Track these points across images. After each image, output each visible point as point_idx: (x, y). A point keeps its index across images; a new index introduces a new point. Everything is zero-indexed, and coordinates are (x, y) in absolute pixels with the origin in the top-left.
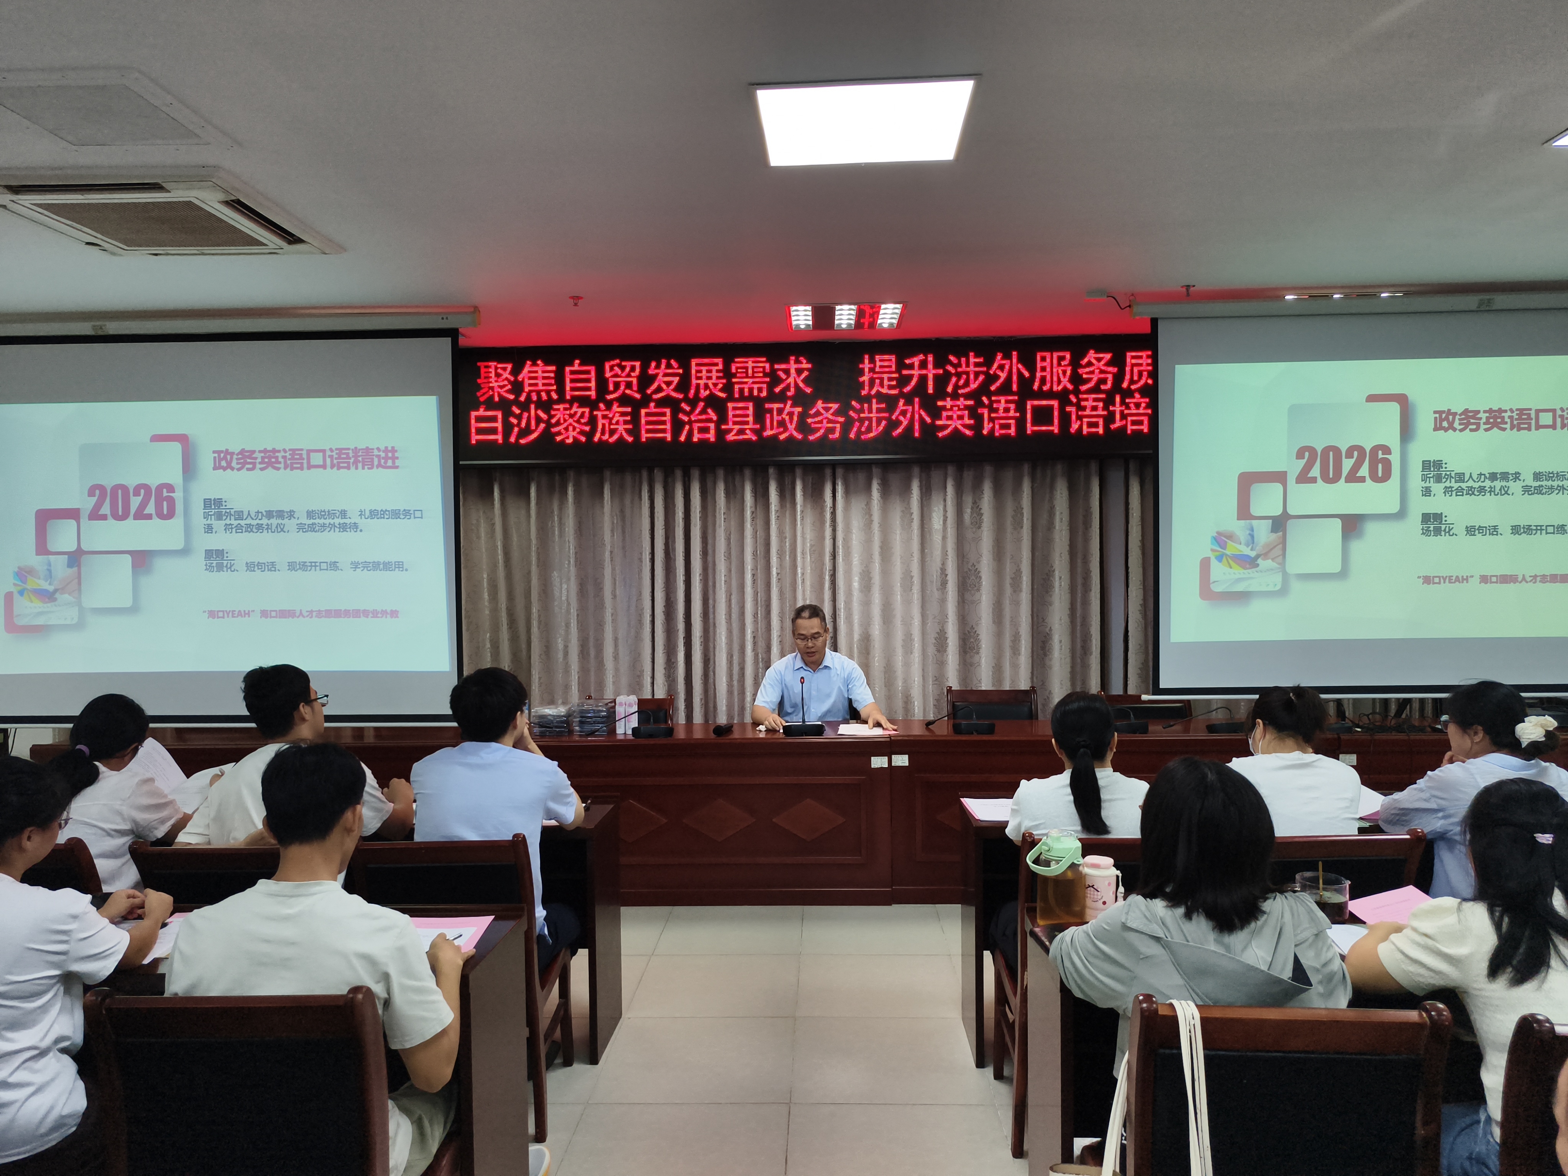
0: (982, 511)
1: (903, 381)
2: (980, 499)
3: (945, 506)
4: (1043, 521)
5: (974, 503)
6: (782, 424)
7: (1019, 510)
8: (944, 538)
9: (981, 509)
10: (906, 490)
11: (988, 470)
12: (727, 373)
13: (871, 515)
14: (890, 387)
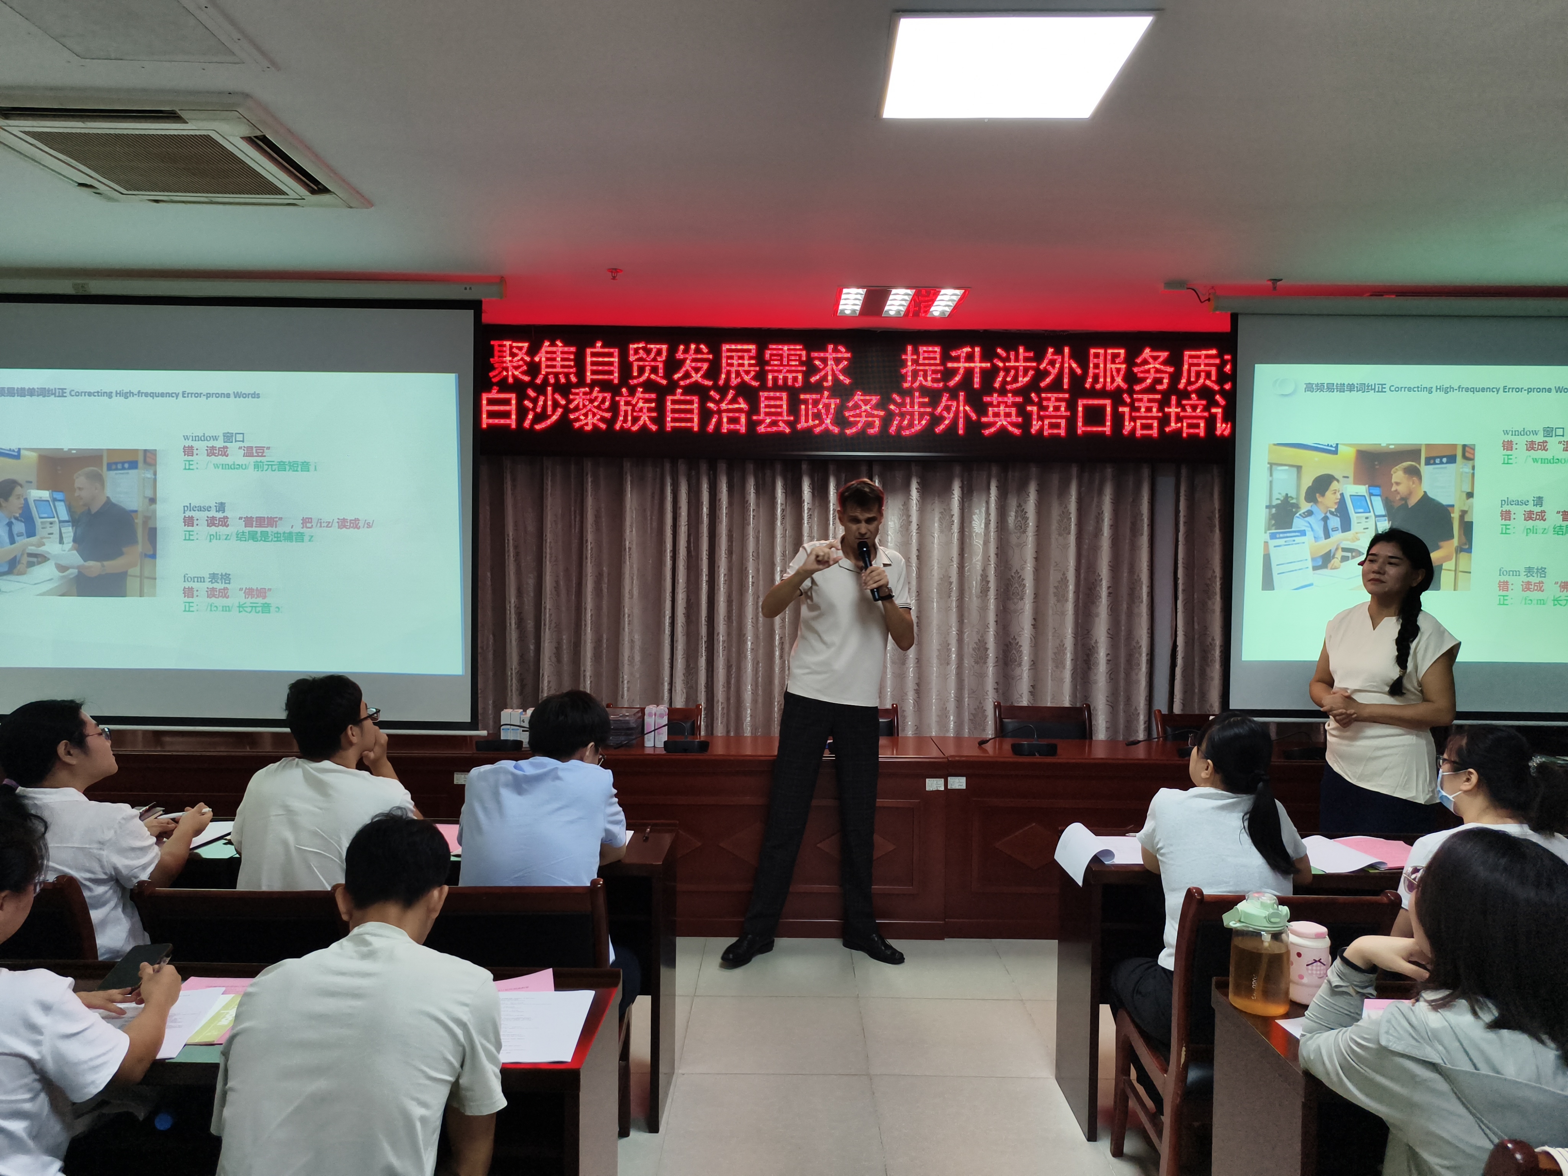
0: (1027, 515)
1: (949, 374)
2: (1025, 502)
3: (988, 509)
4: (1090, 527)
5: (1019, 506)
6: (817, 416)
7: (1065, 514)
8: (986, 543)
9: (1026, 512)
10: (948, 490)
11: (1034, 470)
12: (760, 360)
13: (909, 516)
14: (934, 380)
